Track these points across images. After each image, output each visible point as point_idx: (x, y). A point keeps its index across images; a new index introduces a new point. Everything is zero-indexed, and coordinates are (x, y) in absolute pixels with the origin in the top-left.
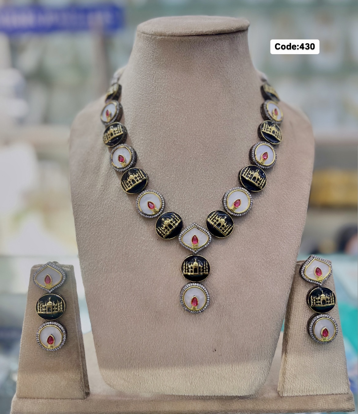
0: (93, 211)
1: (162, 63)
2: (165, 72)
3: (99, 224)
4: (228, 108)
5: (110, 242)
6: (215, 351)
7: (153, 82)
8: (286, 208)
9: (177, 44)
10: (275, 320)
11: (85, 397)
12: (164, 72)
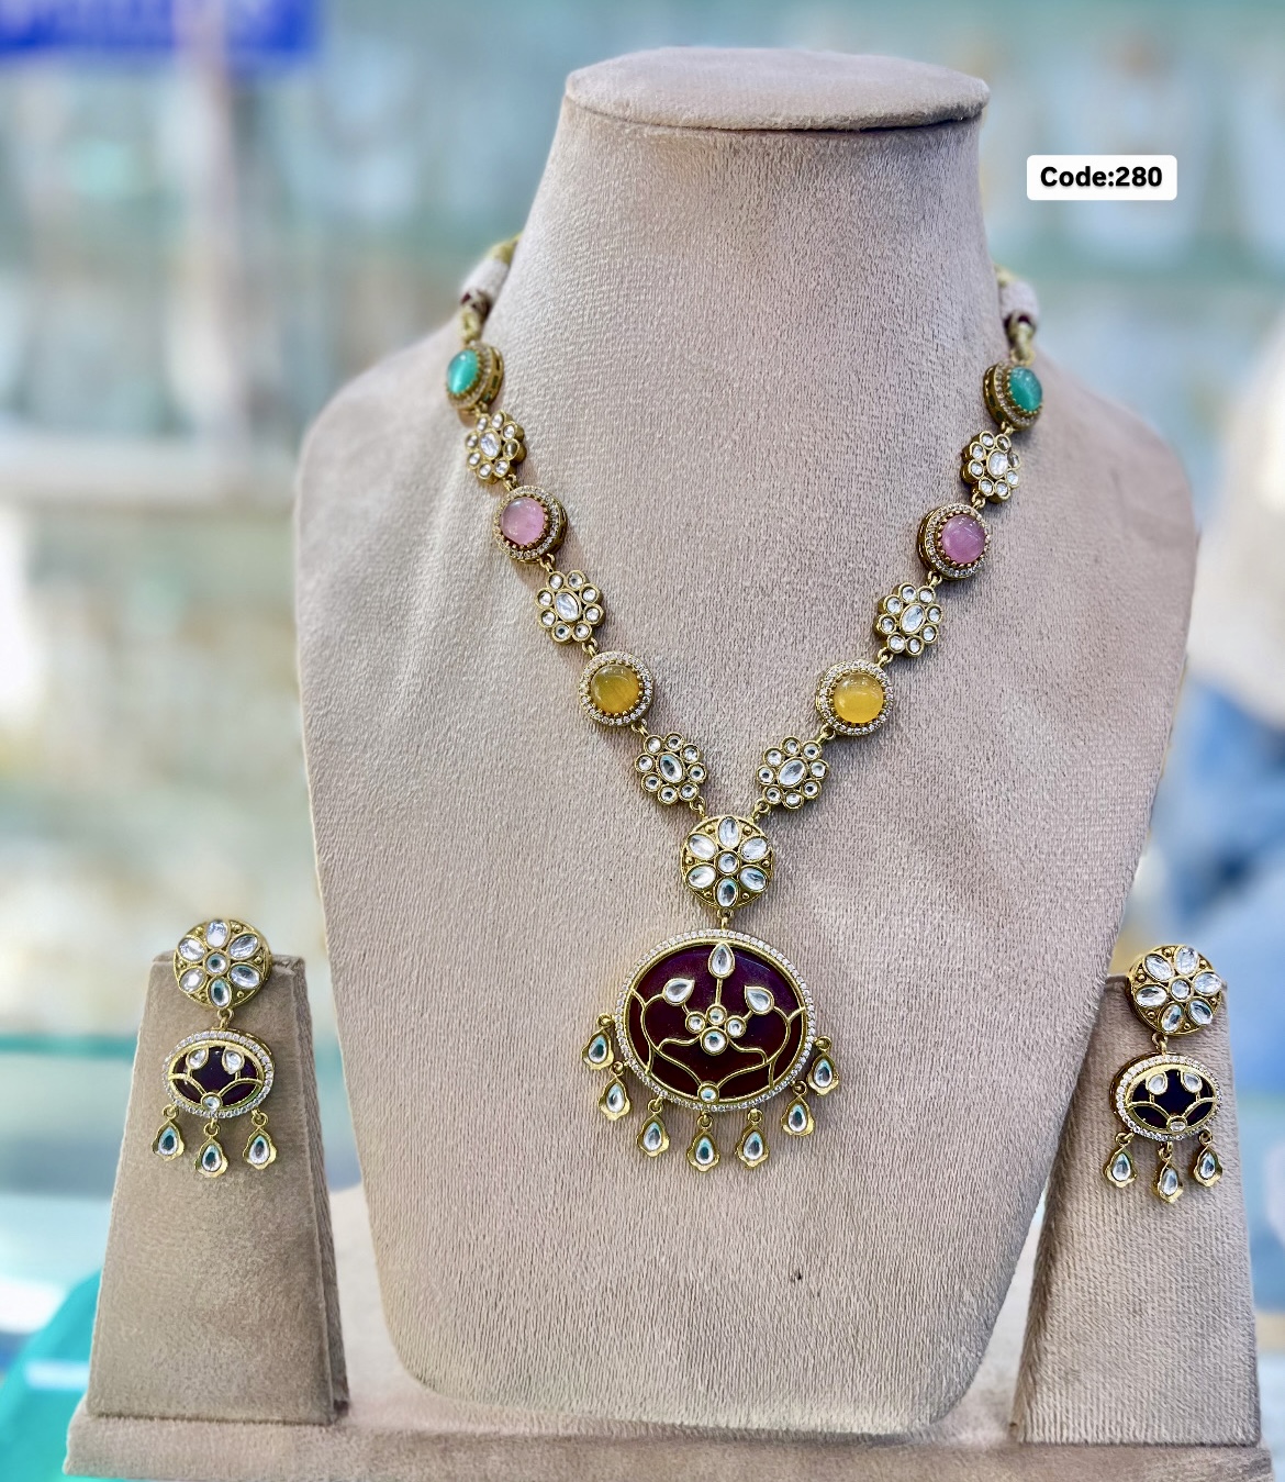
0: (380, 765)
1: (657, 229)
2: (667, 263)
3: (404, 812)
4: (892, 411)
5: (439, 880)
6: (800, 1278)
7: (621, 300)
8: (1082, 789)
9: (716, 160)
10: (1016, 1179)
11: (333, 1417)
12: (662, 262)
